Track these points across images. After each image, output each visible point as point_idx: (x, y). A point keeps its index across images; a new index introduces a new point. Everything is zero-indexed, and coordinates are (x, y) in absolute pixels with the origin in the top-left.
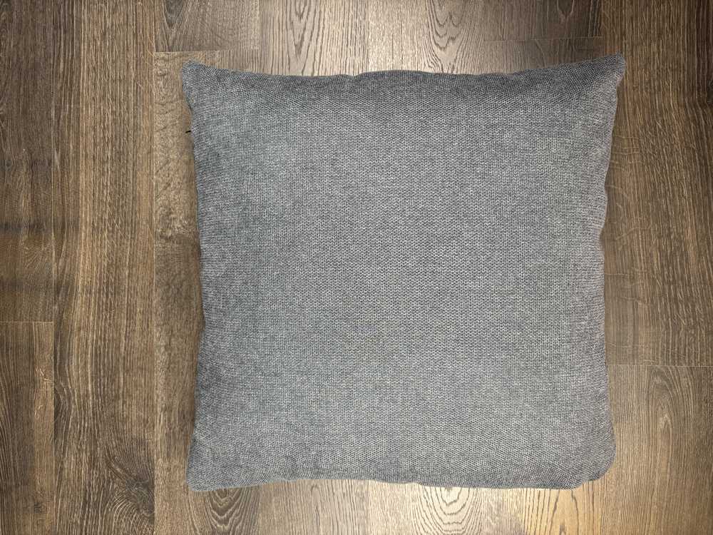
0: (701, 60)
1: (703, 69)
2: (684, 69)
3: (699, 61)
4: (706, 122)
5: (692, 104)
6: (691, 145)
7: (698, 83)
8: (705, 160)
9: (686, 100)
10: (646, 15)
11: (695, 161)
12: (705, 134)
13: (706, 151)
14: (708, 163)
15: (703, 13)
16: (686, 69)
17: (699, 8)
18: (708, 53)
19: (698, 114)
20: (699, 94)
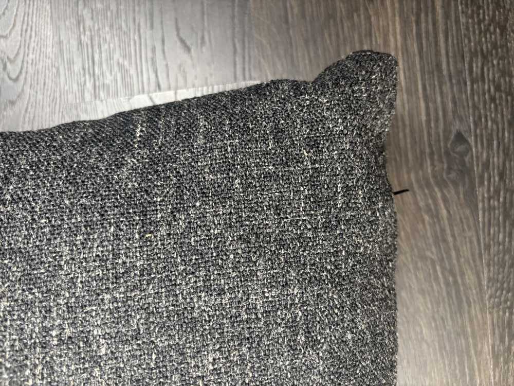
0: (431, 105)
1: (437, 120)
2: (404, 125)
3: (427, 108)
4: (448, 212)
5: (423, 183)
6: (428, 254)
7: (430, 146)
8: (454, 276)
9: (413, 176)
10: (330, 35)
11: (437, 279)
12: (448, 232)
13: (455, 261)
14: (460, 281)
15: (427, 22)
16: (407, 123)
17: (418, 16)
18: (442, 93)
19: (434, 199)
20: (433, 164)
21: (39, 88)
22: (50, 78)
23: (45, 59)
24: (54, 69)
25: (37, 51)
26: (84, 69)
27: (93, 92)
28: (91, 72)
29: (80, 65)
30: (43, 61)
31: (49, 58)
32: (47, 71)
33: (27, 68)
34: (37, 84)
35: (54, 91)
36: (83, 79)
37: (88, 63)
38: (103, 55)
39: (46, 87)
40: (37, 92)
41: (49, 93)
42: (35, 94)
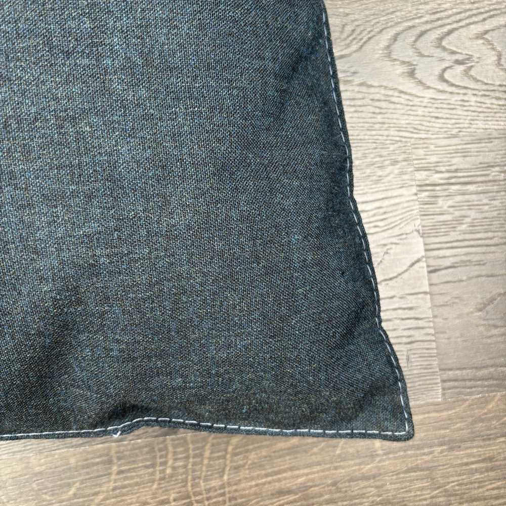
21: (431, 110)
22: (445, 126)
23: (469, 118)
24: (457, 130)
25: (480, 107)
26: (456, 171)
27: (427, 182)
28: (453, 181)
29: (461, 167)
30: (467, 116)
31: (471, 124)
32: (453, 121)
33: (458, 94)
34: (437, 108)
35: (428, 131)
36: (443, 169)
37: (463, 177)
38: (474, 197)
39: (433, 120)
40: (425, 107)
41: (424, 123)
42: (424, 104)
